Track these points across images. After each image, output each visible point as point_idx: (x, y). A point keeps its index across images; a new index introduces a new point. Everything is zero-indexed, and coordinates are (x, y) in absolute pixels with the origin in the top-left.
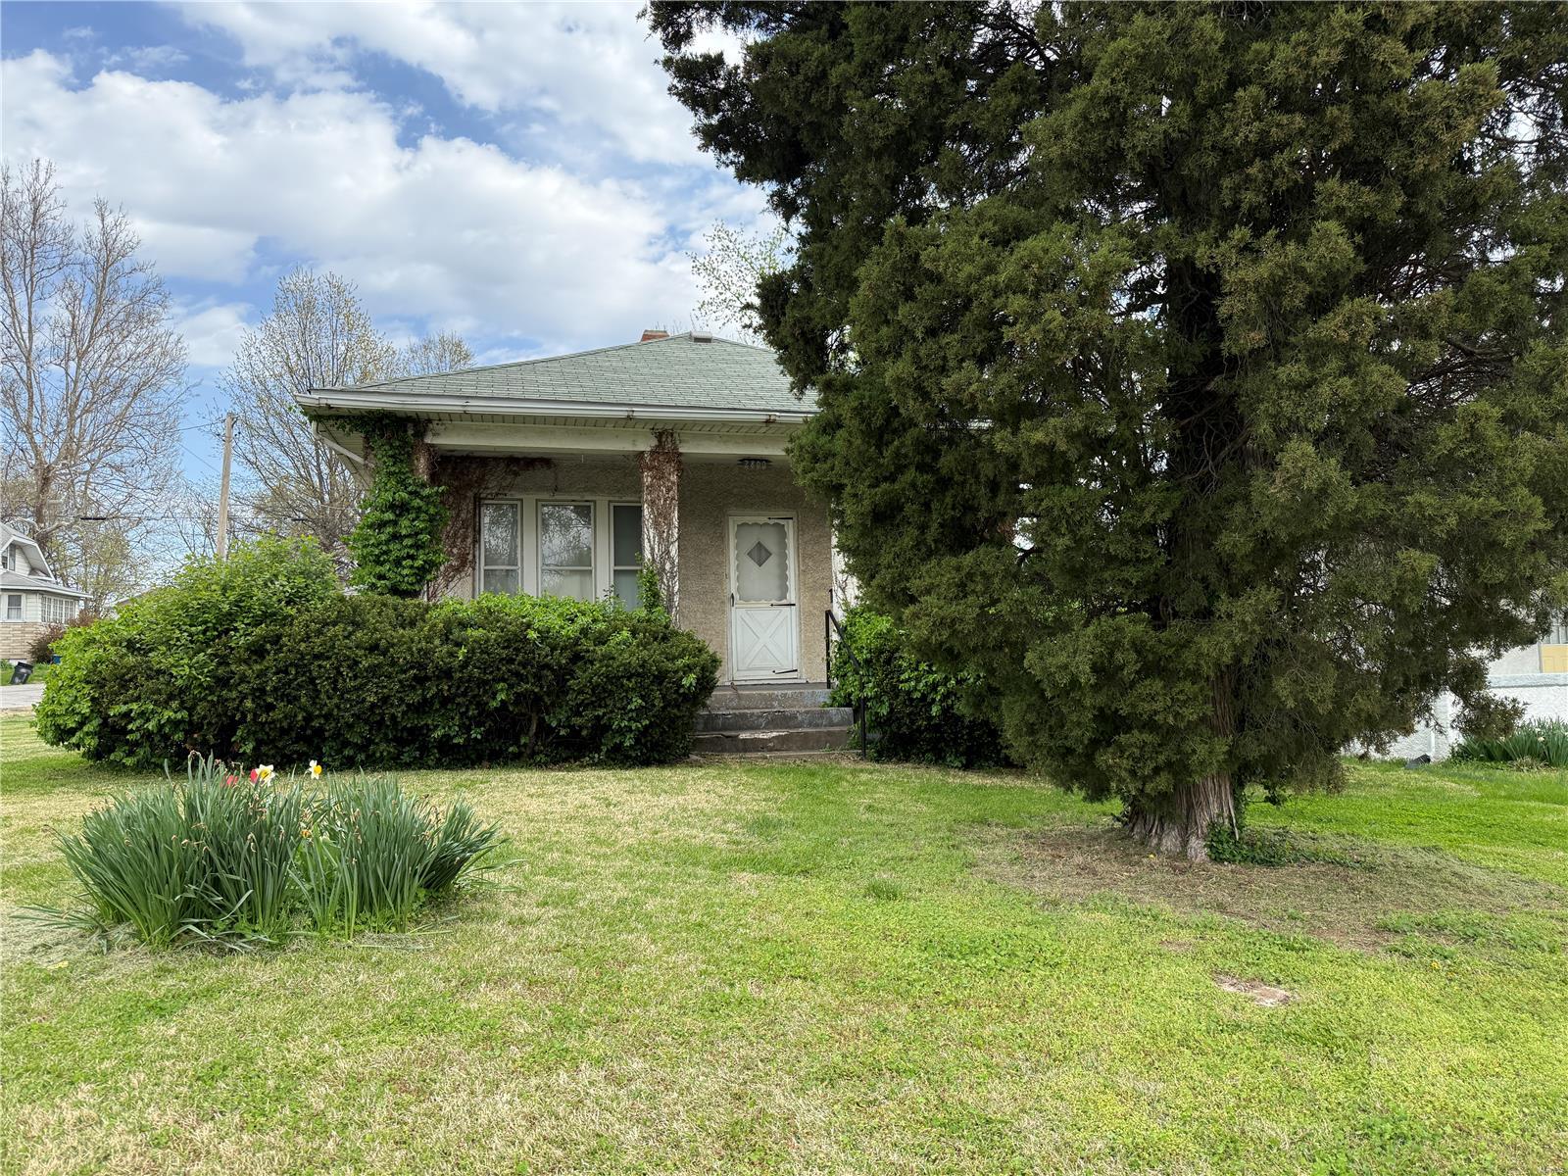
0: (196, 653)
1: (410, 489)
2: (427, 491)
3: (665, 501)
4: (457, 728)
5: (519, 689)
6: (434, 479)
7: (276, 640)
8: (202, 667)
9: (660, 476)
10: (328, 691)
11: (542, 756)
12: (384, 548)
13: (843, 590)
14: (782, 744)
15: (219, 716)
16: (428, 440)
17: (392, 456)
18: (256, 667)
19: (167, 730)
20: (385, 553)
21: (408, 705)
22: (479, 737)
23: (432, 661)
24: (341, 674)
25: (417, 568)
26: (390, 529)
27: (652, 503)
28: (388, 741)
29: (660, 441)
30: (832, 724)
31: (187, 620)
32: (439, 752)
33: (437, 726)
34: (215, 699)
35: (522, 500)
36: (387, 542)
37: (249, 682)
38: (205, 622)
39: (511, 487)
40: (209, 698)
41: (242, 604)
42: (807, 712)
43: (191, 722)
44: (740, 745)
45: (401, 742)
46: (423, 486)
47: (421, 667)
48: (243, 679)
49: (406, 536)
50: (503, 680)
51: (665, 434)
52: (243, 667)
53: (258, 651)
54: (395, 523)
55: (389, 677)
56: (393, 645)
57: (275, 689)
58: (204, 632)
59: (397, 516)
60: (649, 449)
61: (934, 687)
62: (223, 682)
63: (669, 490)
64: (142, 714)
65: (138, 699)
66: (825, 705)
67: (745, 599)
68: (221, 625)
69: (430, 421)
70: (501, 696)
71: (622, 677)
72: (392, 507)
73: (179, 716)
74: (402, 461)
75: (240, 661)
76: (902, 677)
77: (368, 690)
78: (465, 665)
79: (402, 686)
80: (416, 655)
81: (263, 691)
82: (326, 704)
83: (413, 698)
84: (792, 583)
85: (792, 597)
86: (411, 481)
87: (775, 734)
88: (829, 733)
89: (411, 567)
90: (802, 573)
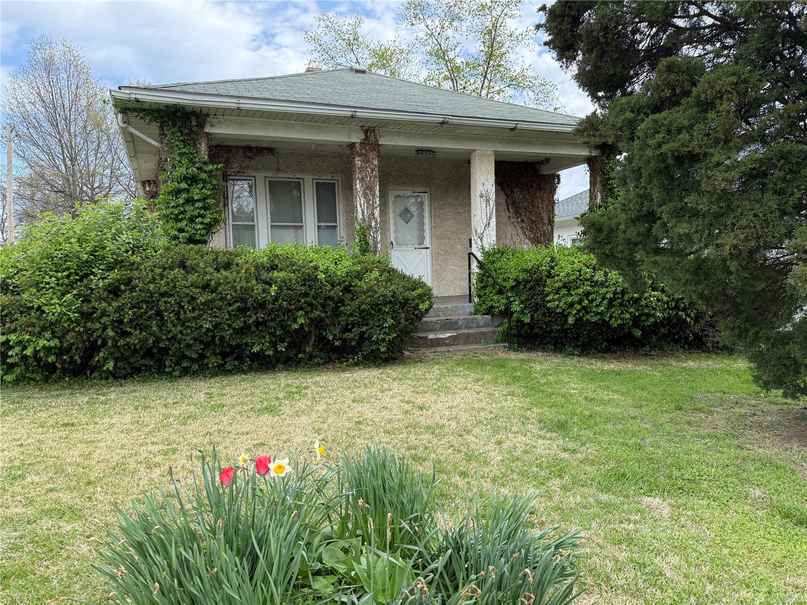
0: (63, 295)
1: (197, 165)
2: (210, 167)
3: (370, 178)
4: (268, 344)
5: (312, 316)
6: (213, 159)
7: (128, 281)
8: (70, 305)
9: (367, 161)
10: (173, 321)
11: (319, 359)
12: (182, 209)
13: (481, 239)
14: (454, 340)
15: (84, 341)
16: (207, 129)
17: (182, 141)
18: (115, 304)
19: (42, 354)
20: (182, 213)
21: (234, 329)
22: (284, 350)
23: (252, 297)
24: (183, 307)
25: (206, 224)
26: (185, 195)
27: (362, 180)
28: (215, 354)
29: (366, 135)
30: (479, 327)
31: (52, 267)
32: (250, 361)
33: (254, 344)
34: (82, 330)
35: (255, 177)
36: (183, 205)
37: (109, 316)
38: (68, 269)
39: (247, 167)
40: (77, 329)
41: (96, 254)
42: (464, 319)
43: (61, 348)
44: (429, 343)
45: (224, 355)
46: (205, 163)
47: (244, 301)
48: (104, 313)
49: (197, 201)
50: (301, 309)
51: (370, 129)
52: (104, 304)
53: (114, 291)
54: (187, 191)
55: (220, 309)
56: (219, 284)
57: (131, 320)
58: (68, 276)
59: (189, 185)
60: (359, 141)
61: (571, 305)
62: (87, 316)
63: (373, 170)
64: (19, 343)
65: (14, 331)
66: (471, 314)
67: (399, 245)
68: (81, 271)
69: (208, 115)
70: (301, 321)
71: (381, 304)
72: (185, 179)
73: (52, 344)
74: (189, 144)
75: (100, 299)
76: (548, 298)
77: (204, 319)
78: (276, 299)
79: (230, 315)
80: (239, 291)
81: (120, 322)
82: (170, 331)
83: (238, 324)
84: (427, 234)
85: (427, 243)
86: (197, 160)
87: (448, 335)
88: (482, 333)
89: (202, 223)
90: (432, 228)
